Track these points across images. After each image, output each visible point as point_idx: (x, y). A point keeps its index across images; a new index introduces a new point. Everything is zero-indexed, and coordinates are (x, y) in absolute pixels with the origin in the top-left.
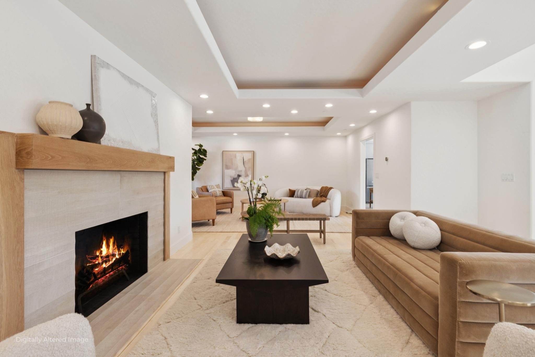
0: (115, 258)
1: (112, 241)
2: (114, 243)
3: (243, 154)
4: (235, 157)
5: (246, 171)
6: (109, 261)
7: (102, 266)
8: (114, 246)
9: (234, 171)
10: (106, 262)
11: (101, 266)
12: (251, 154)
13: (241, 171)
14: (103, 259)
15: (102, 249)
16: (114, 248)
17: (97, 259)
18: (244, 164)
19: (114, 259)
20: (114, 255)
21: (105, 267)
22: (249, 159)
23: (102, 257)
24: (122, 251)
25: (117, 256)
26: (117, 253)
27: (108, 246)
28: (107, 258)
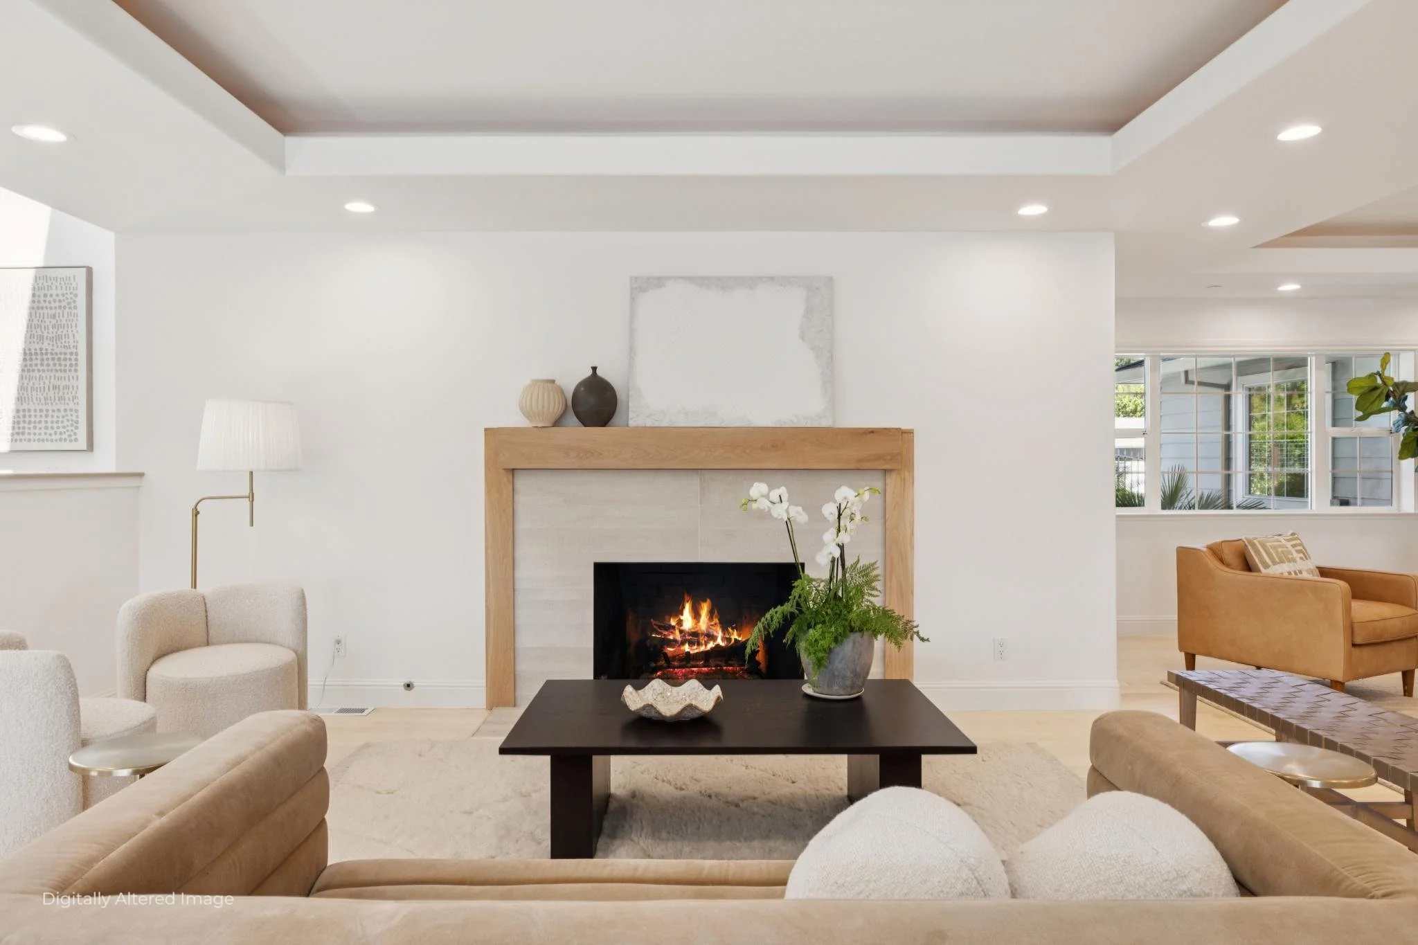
0: (715, 643)
1: (705, 608)
2: (711, 614)
6: (699, 644)
7: (682, 648)
8: (711, 618)
10: (691, 643)
11: (679, 646)
14: (684, 636)
15: (682, 618)
16: (713, 623)
17: (672, 632)
19: (711, 645)
20: (711, 637)
21: (688, 652)
23: (681, 632)
24: (735, 636)
25: (720, 641)
26: (720, 635)
27: (696, 615)
28: (694, 637)
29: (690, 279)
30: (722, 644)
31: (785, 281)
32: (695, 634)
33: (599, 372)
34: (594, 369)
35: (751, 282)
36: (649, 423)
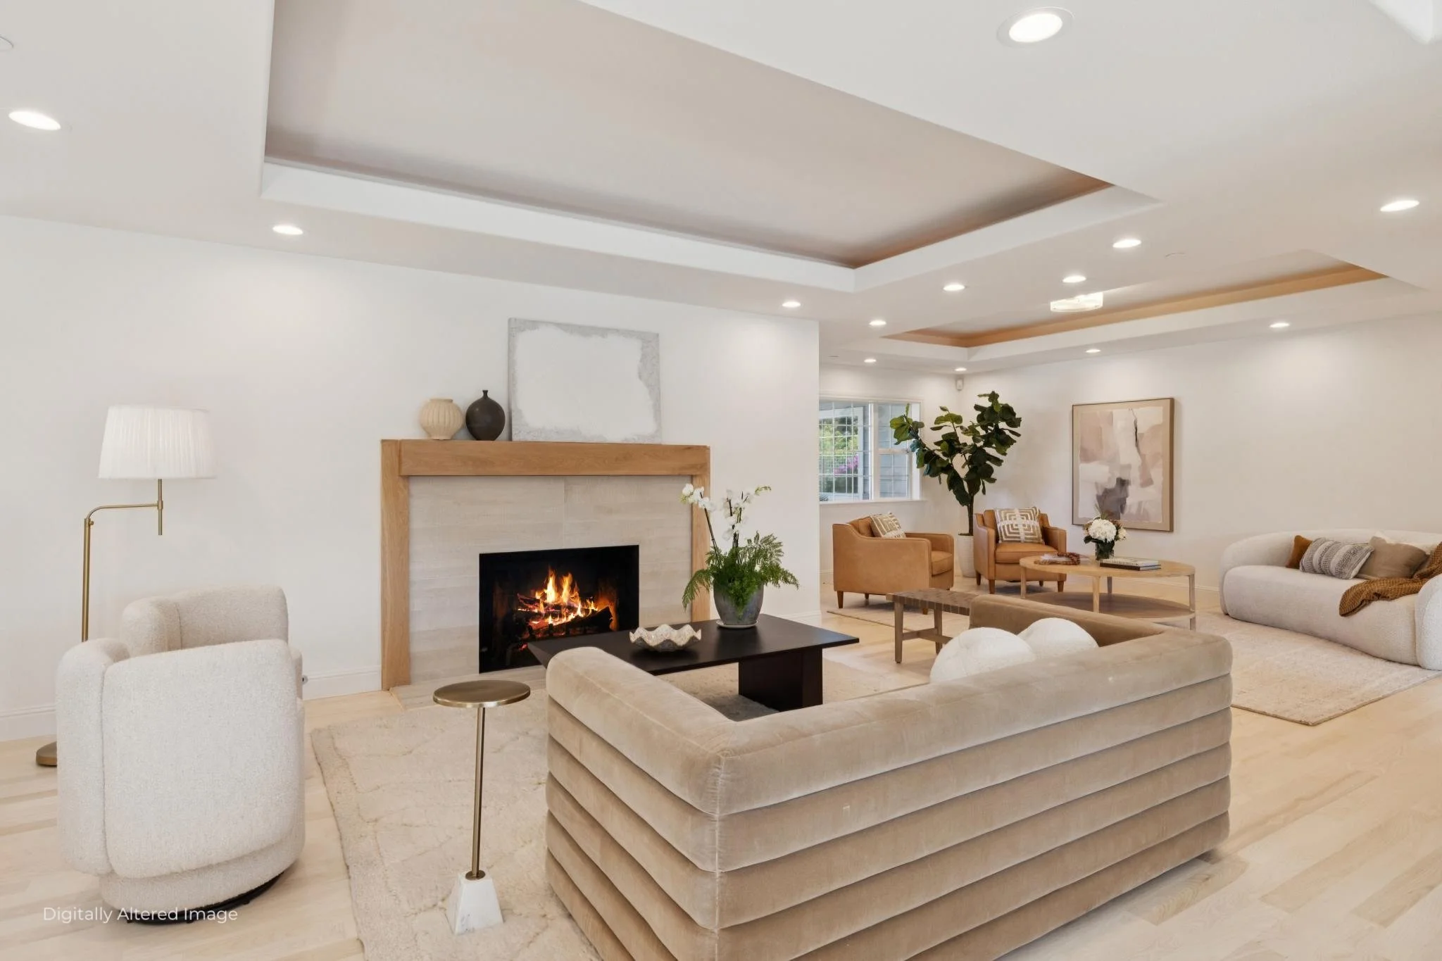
0: (576, 615)
1: (567, 582)
2: (572, 587)
3: (1134, 410)
4: (1110, 419)
5: (1144, 468)
6: (561, 616)
7: (546, 621)
8: (572, 591)
9: (1105, 469)
10: (554, 616)
11: (543, 619)
12: (1162, 408)
13: (1129, 467)
14: (548, 609)
15: (546, 591)
16: (573, 596)
17: (537, 606)
18: (1137, 445)
19: (572, 616)
20: (571, 609)
21: (551, 625)
22: (1155, 429)
23: (545, 605)
24: (592, 607)
25: (579, 613)
26: (579, 606)
27: (559, 588)
28: (556, 610)
29: (559, 325)
30: (581, 615)
31: (628, 334)
32: (558, 607)
33: (489, 395)
34: (485, 392)
35: (604, 332)
36: (529, 438)
